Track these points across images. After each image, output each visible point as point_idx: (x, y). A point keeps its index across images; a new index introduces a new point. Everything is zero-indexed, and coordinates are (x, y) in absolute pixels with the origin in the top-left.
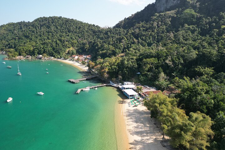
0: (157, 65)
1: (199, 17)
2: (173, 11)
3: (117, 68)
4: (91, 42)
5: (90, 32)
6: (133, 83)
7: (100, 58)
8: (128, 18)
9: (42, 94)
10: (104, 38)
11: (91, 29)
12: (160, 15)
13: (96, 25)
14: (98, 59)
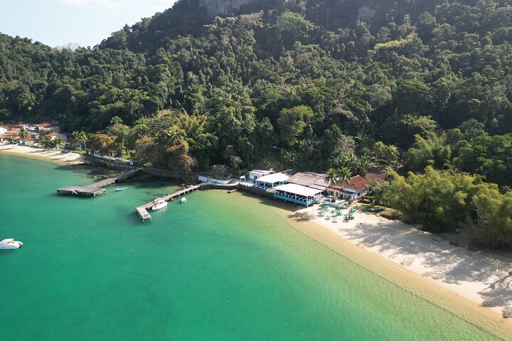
0: (317, 121)
1: (312, 29)
2: (256, 15)
3: (217, 138)
4: (40, 86)
5: (22, 59)
6: (271, 171)
7: (119, 123)
8: (134, 27)
9: (17, 244)
10: (80, 73)
11: (24, 52)
12: (227, 21)
13: (33, 42)
14: (113, 123)
